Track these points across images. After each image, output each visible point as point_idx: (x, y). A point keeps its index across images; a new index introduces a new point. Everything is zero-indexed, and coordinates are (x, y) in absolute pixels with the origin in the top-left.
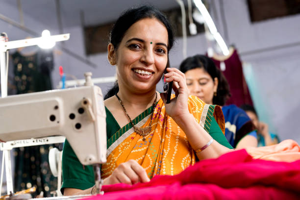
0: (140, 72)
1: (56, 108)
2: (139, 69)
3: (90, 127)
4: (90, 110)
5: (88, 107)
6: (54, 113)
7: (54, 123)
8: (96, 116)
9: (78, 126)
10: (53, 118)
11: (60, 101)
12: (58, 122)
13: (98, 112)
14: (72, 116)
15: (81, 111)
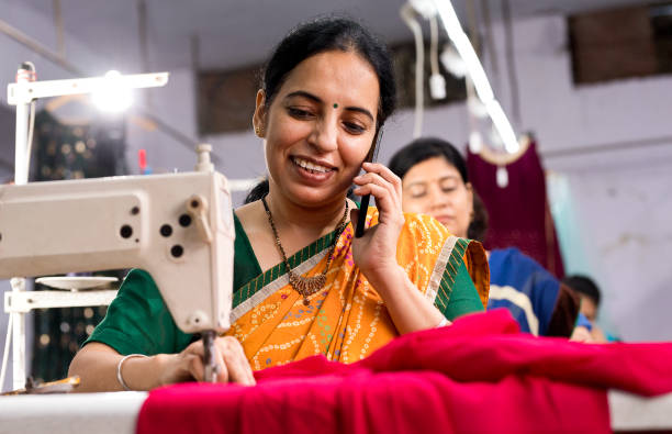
0: (304, 164)
1: (136, 211)
2: (302, 158)
3: (202, 254)
4: (204, 219)
5: (200, 214)
6: (130, 221)
7: (129, 243)
8: (214, 233)
9: (177, 251)
10: (126, 232)
11: (144, 200)
12: (137, 241)
13: (220, 225)
14: (166, 231)
15: (185, 220)
